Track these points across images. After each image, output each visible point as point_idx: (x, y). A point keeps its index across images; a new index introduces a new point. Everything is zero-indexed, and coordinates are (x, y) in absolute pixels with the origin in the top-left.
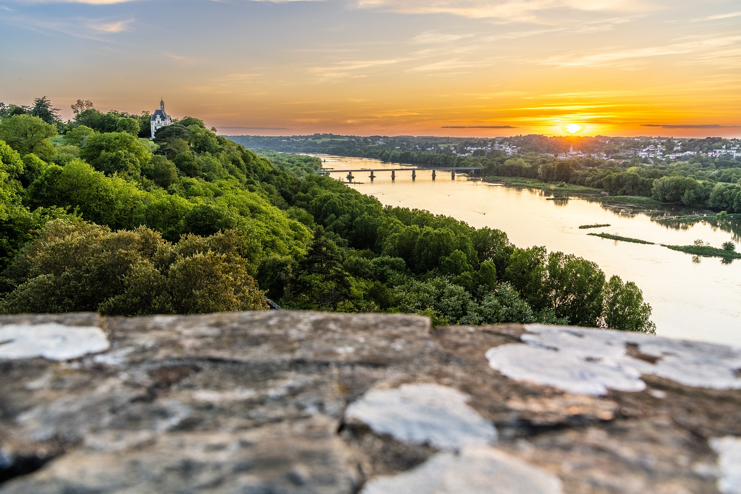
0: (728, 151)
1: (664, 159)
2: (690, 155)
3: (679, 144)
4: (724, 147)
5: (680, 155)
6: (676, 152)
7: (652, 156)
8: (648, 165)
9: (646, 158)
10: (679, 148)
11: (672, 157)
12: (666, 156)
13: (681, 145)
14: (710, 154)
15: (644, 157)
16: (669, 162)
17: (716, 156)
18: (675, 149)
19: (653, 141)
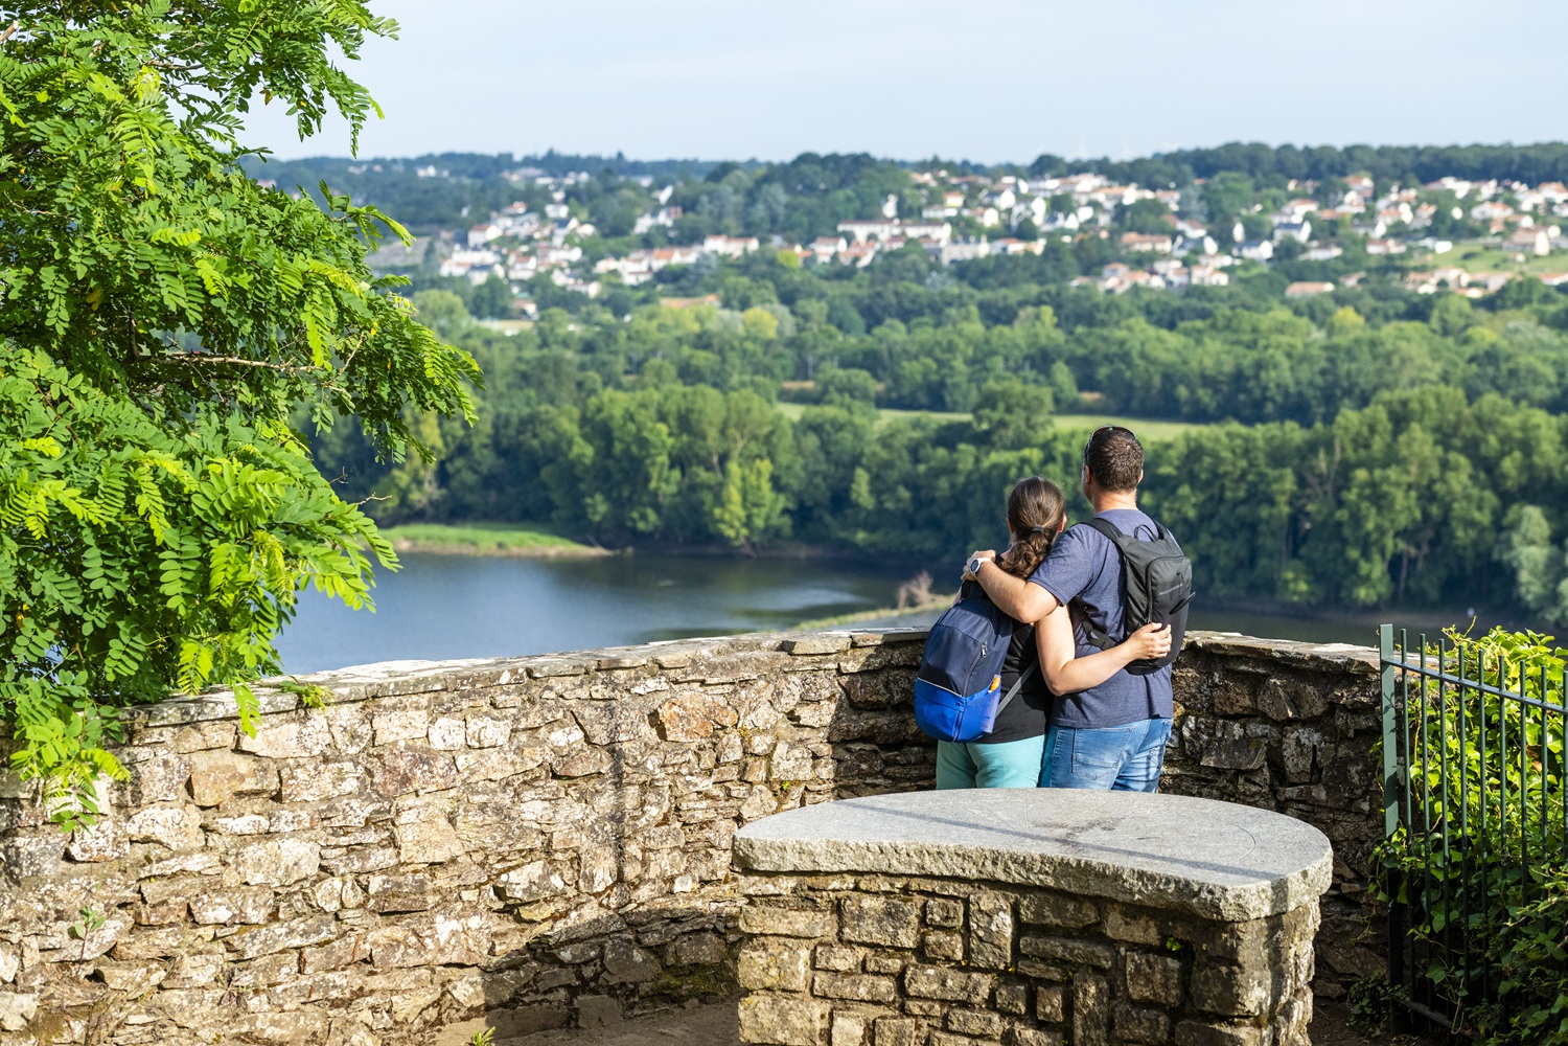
0: (913, 232)
1: (593, 290)
2: (725, 260)
3: (665, 195)
4: (889, 209)
5: (679, 258)
6: (647, 243)
7: (525, 270)
8: (510, 328)
9: (493, 283)
10: (664, 219)
11: (633, 269)
12: (603, 266)
13: (672, 201)
14: (824, 251)
15: (479, 278)
16: (617, 302)
17: (856, 259)
18: (643, 225)
19: (515, 179)
